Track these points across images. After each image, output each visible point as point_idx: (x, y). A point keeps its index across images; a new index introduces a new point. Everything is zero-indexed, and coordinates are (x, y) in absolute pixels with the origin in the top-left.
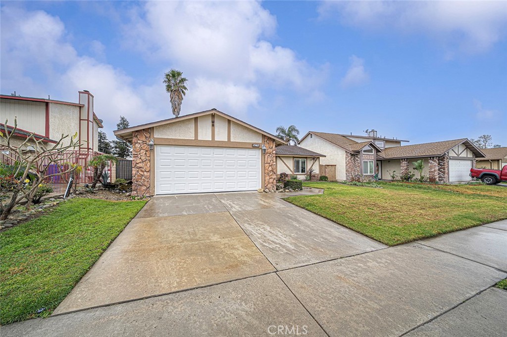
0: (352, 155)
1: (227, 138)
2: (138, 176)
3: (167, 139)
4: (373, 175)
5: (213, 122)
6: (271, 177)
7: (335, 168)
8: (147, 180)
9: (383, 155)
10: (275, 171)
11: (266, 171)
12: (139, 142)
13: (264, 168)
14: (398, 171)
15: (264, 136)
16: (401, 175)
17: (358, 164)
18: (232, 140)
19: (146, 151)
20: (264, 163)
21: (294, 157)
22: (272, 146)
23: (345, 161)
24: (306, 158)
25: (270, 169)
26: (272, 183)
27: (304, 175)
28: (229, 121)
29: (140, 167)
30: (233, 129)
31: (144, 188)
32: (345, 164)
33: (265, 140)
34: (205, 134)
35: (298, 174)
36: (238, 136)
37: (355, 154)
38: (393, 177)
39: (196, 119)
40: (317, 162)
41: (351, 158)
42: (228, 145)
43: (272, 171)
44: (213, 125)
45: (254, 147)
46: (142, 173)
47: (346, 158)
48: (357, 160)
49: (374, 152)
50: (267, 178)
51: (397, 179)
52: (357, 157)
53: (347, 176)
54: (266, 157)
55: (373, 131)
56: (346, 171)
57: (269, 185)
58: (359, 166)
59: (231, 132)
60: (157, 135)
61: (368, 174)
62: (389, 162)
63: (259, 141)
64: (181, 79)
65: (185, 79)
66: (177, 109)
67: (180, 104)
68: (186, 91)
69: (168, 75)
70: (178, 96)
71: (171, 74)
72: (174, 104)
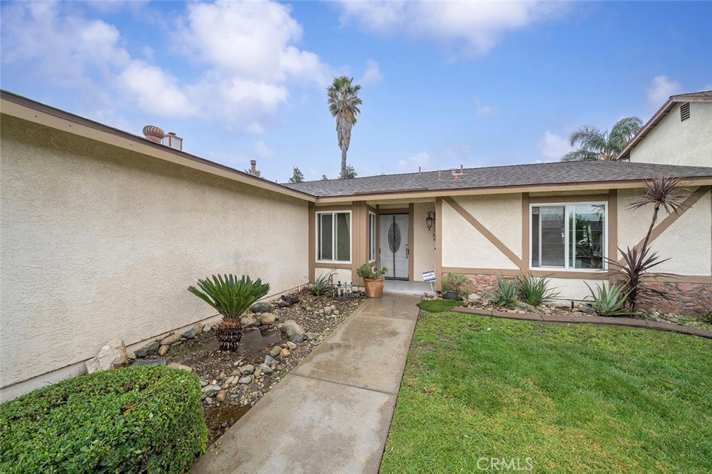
21: (527, 198)
24: (611, 195)
35: (552, 275)
64: (349, 88)
65: (357, 88)
66: (344, 141)
67: (348, 131)
68: (358, 106)
69: (331, 89)
70: (346, 118)
71: (335, 85)
72: (340, 134)
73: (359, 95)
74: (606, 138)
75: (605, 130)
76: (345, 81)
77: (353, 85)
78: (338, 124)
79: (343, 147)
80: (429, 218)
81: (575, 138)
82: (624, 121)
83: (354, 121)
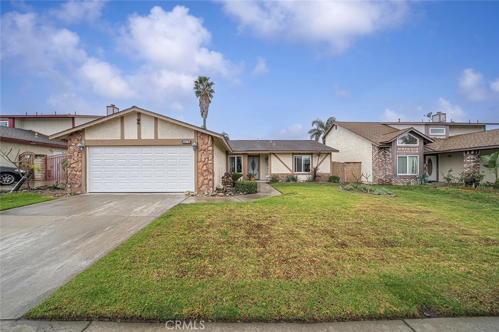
0: (380, 148)
1: (154, 136)
2: (72, 175)
3: (96, 140)
4: (415, 176)
5: (139, 120)
6: (206, 177)
7: (360, 166)
8: (79, 179)
9: (436, 147)
10: (210, 170)
11: (200, 171)
12: (72, 144)
13: (197, 168)
14: (457, 171)
15: (197, 132)
16: (460, 177)
17: (389, 161)
18: (160, 137)
19: (78, 153)
20: (197, 161)
21: (293, 154)
22: (207, 141)
23: (371, 157)
24: (311, 154)
25: (205, 168)
26: (208, 184)
27: (309, 174)
28: (156, 119)
29: (74, 168)
30: (160, 125)
31: (77, 186)
32: (372, 161)
33: (199, 135)
34: (131, 132)
35: (299, 174)
36: (166, 134)
37: (385, 147)
38: (449, 180)
39: (122, 118)
40: (328, 159)
41: (379, 153)
42: (156, 143)
43: (207, 170)
44: (139, 123)
45: (184, 144)
46: (75, 173)
47: (373, 152)
48: (389, 155)
49: (419, 143)
50: (201, 179)
51: (453, 181)
52: (388, 150)
53: (375, 177)
54: (200, 154)
55: (439, 114)
56: (373, 170)
57: (203, 187)
58: (390, 163)
59: (158, 129)
60: (88, 137)
61: (408, 174)
62: (450, 156)
63: (192, 136)
64: (208, 84)
65: (212, 84)
66: (204, 113)
67: (207, 108)
68: (213, 94)
69: (196, 82)
70: (206, 100)
71: (199, 80)
72: (202, 108)
73: (213, 87)
74: (325, 124)
75: (324, 121)
76: (206, 79)
77: (209, 82)
78: (201, 103)
79: (204, 116)
80: (266, 159)
81: (314, 123)
82: (331, 118)
83: (210, 102)
